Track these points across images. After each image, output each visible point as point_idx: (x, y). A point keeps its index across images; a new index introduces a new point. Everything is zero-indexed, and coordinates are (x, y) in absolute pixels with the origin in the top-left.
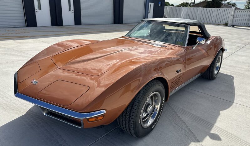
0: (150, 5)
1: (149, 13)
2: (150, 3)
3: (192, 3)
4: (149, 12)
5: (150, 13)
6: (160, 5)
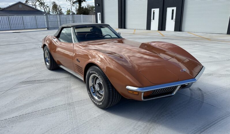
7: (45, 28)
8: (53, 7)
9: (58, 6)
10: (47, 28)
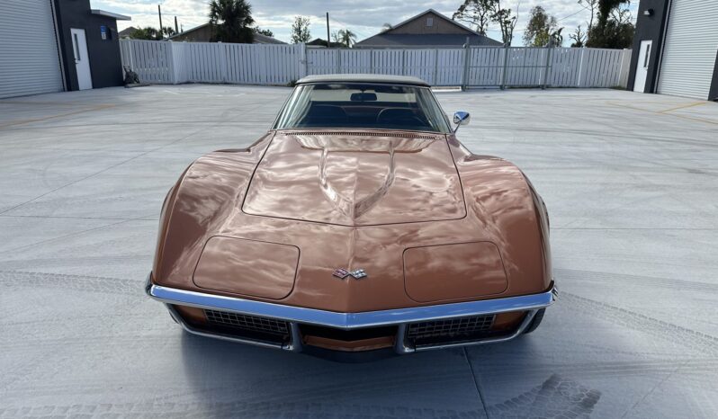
0: (76, 35)
1: (76, 61)
2: (73, 31)
3: (165, 29)
4: (76, 57)
5: (79, 59)
6: (104, 36)
7: (456, 86)
8: (531, 21)
9: (549, 18)
10: (462, 86)
